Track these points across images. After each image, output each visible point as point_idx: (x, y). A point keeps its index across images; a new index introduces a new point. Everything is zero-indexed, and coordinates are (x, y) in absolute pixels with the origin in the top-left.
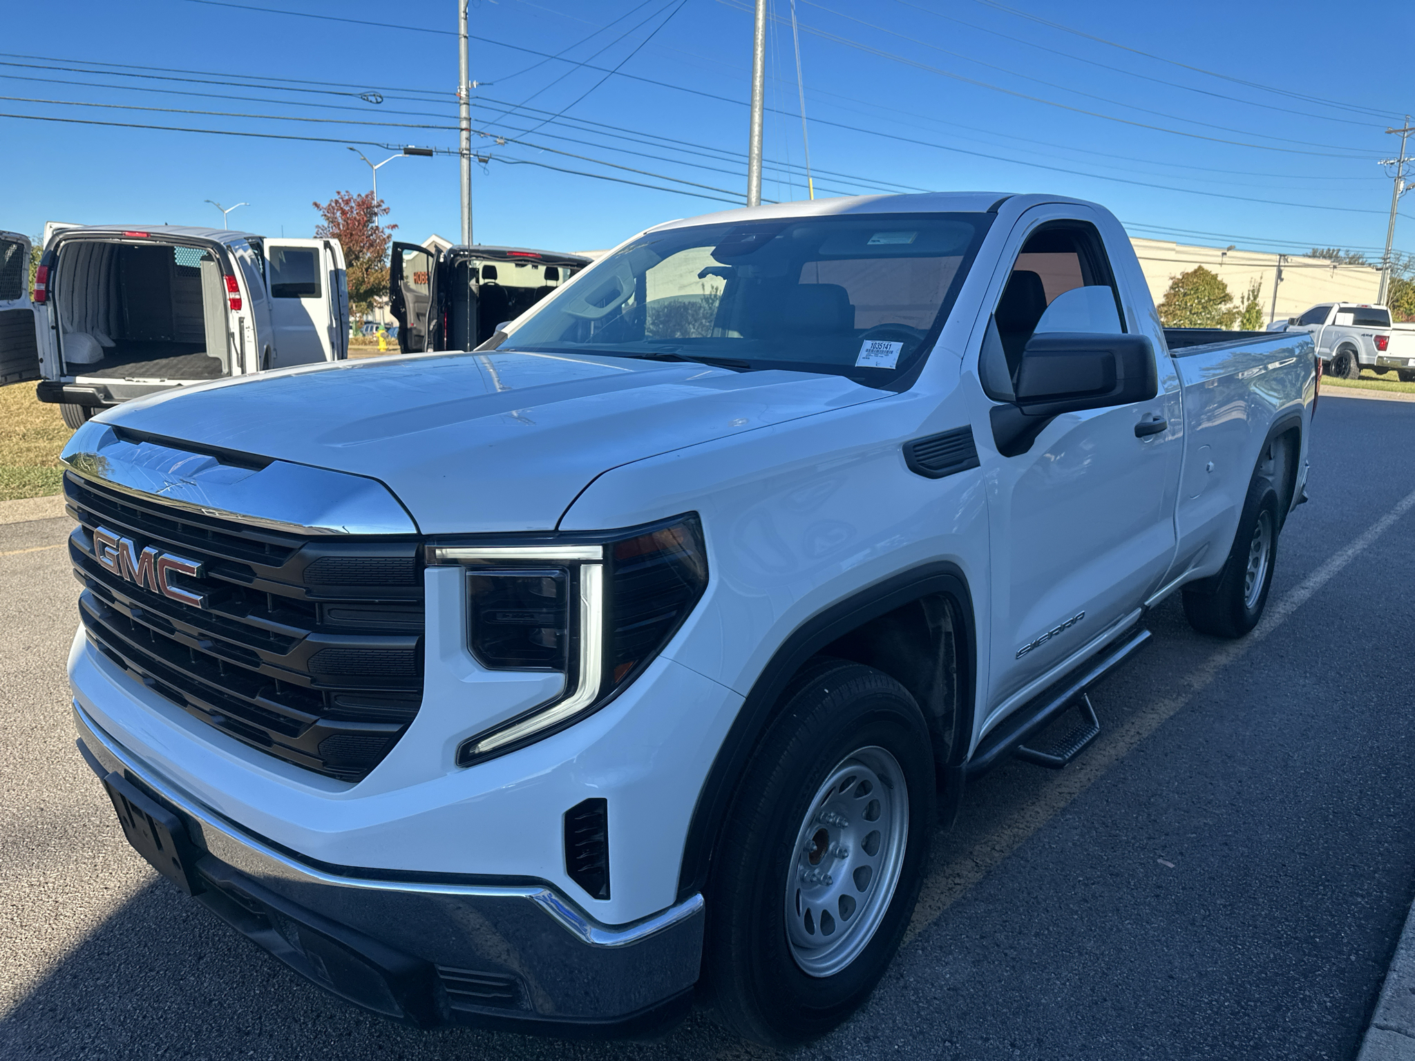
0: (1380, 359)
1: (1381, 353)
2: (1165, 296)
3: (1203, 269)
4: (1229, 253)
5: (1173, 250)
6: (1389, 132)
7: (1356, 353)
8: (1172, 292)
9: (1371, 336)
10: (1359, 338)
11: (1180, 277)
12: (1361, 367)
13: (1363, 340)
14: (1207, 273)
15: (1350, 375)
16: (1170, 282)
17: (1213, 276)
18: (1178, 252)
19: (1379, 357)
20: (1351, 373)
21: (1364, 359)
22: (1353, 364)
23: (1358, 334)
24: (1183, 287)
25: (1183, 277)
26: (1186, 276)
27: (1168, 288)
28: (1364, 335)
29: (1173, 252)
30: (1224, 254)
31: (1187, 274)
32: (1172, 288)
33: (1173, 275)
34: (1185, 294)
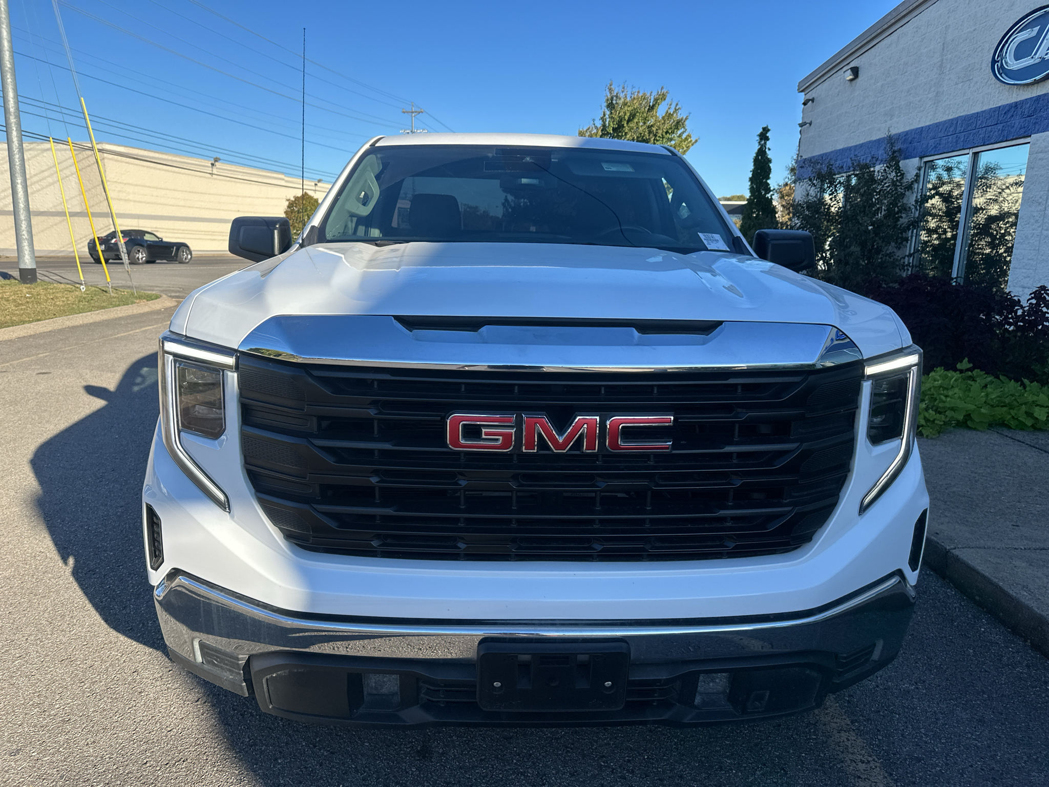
2: (285, 212)
3: (308, 195)
4: (319, 184)
5: (283, 179)
6: (404, 112)
8: (289, 210)
11: (293, 199)
14: (311, 198)
16: (287, 203)
17: (315, 200)
18: (287, 181)
24: (296, 207)
25: (295, 200)
26: (297, 198)
27: (286, 208)
29: (283, 181)
30: (316, 185)
31: (298, 197)
32: (288, 207)
33: (288, 198)
34: (298, 212)
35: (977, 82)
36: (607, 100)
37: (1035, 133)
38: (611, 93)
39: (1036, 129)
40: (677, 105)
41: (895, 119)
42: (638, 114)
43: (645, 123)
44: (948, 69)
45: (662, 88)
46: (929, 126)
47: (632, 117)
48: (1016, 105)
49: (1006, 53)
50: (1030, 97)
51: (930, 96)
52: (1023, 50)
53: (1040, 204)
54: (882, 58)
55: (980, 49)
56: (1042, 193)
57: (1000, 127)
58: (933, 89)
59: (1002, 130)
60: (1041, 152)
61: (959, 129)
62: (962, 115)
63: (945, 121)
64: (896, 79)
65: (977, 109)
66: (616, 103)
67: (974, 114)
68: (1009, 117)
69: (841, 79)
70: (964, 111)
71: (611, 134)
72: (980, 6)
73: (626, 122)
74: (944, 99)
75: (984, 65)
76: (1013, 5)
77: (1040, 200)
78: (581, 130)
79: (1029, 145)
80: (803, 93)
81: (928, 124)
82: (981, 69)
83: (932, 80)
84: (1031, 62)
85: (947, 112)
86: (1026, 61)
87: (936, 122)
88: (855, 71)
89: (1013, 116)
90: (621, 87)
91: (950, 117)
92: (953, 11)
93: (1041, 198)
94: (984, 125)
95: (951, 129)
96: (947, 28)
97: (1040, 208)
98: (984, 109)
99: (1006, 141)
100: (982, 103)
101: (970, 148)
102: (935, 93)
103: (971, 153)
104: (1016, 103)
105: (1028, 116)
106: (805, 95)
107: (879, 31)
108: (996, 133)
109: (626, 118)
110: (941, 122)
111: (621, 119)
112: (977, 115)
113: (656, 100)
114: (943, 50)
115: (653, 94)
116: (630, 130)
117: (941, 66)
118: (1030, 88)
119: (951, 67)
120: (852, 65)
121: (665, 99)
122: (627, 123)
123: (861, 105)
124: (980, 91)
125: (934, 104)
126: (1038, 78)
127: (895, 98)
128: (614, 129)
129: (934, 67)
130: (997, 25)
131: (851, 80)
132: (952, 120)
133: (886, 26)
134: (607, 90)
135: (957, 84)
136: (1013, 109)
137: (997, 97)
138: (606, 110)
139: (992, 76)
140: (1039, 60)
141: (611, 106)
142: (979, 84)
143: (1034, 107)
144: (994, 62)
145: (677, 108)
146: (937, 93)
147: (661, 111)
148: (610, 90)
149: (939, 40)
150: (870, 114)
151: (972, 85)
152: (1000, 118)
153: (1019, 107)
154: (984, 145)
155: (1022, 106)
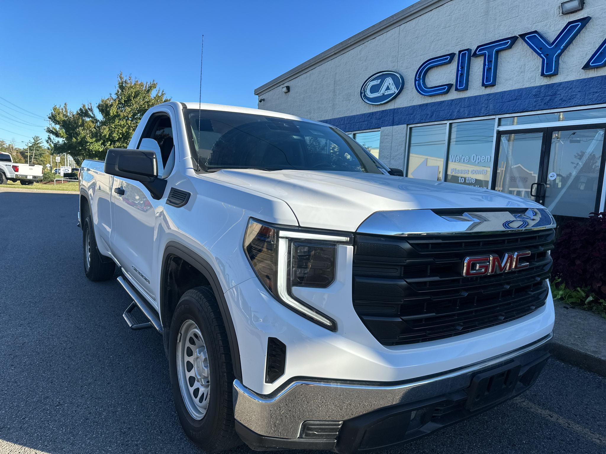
0: (17, 176)
1: (16, 173)
7: (4, 173)
9: (10, 166)
10: (5, 167)
12: (8, 179)
13: (7, 168)
15: (4, 183)
19: (16, 175)
20: (4, 182)
21: (9, 176)
22: (4, 178)
23: (4, 165)
28: (6, 165)
35: (353, 101)
36: (119, 83)
37: (382, 127)
38: (121, 79)
39: (383, 125)
40: (163, 91)
41: (312, 115)
42: (140, 94)
43: (144, 100)
44: (338, 93)
45: (153, 81)
46: (331, 119)
47: (137, 95)
48: (372, 114)
49: (367, 89)
50: (379, 110)
51: (330, 105)
52: (375, 89)
53: (387, 158)
54: (302, 84)
55: (353, 86)
56: (388, 154)
57: (366, 123)
58: (331, 102)
59: (367, 125)
60: (386, 135)
61: (346, 122)
62: (347, 115)
63: (338, 118)
64: (311, 95)
65: (354, 114)
66: (125, 86)
67: (353, 116)
68: (370, 118)
69: (279, 91)
70: (348, 114)
71: (122, 103)
72: (351, 66)
73: (132, 98)
74: (337, 108)
75: (356, 94)
76: (367, 68)
77: (388, 157)
78: (103, 99)
79: (380, 132)
80: (258, 96)
81: (330, 118)
82: (354, 95)
83: (330, 98)
84: (379, 95)
85: (339, 114)
86: (376, 94)
87: (334, 118)
88: (288, 88)
89: (371, 118)
90: (128, 77)
91: (341, 116)
92: (338, 66)
93: (388, 156)
94: (358, 121)
95: (342, 122)
96: (336, 74)
97: (388, 160)
98: (357, 114)
99: (369, 129)
100: (356, 111)
101: (352, 132)
102: (332, 104)
103: (352, 134)
104: (373, 112)
105: (379, 119)
106: (259, 97)
107: (300, 70)
108: (364, 126)
109: (133, 95)
110: (337, 118)
111: (129, 97)
112: (354, 117)
113: (151, 87)
114: (335, 84)
115: (148, 84)
116: (136, 103)
117: (334, 92)
118: (378, 107)
119: (339, 92)
120: (286, 85)
121: (155, 87)
122: (134, 99)
123: (292, 105)
124: (355, 105)
125: (332, 109)
126: (382, 102)
127: (311, 104)
128: (125, 101)
129: (330, 92)
130: (360, 76)
131: (286, 93)
132: (342, 118)
133: (304, 68)
134: (119, 77)
135: (343, 101)
136: (371, 115)
137: (363, 109)
138: (119, 89)
139: (361, 100)
140: (382, 95)
141: (122, 87)
142: (354, 102)
143: (381, 115)
144: (361, 93)
145: (163, 93)
146: (333, 104)
147: (153, 94)
148: (121, 78)
149: (332, 79)
150: (298, 111)
151: (351, 102)
152: (366, 119)
153: (374, 114)
154: (359, 130)
155: (375, 114)
